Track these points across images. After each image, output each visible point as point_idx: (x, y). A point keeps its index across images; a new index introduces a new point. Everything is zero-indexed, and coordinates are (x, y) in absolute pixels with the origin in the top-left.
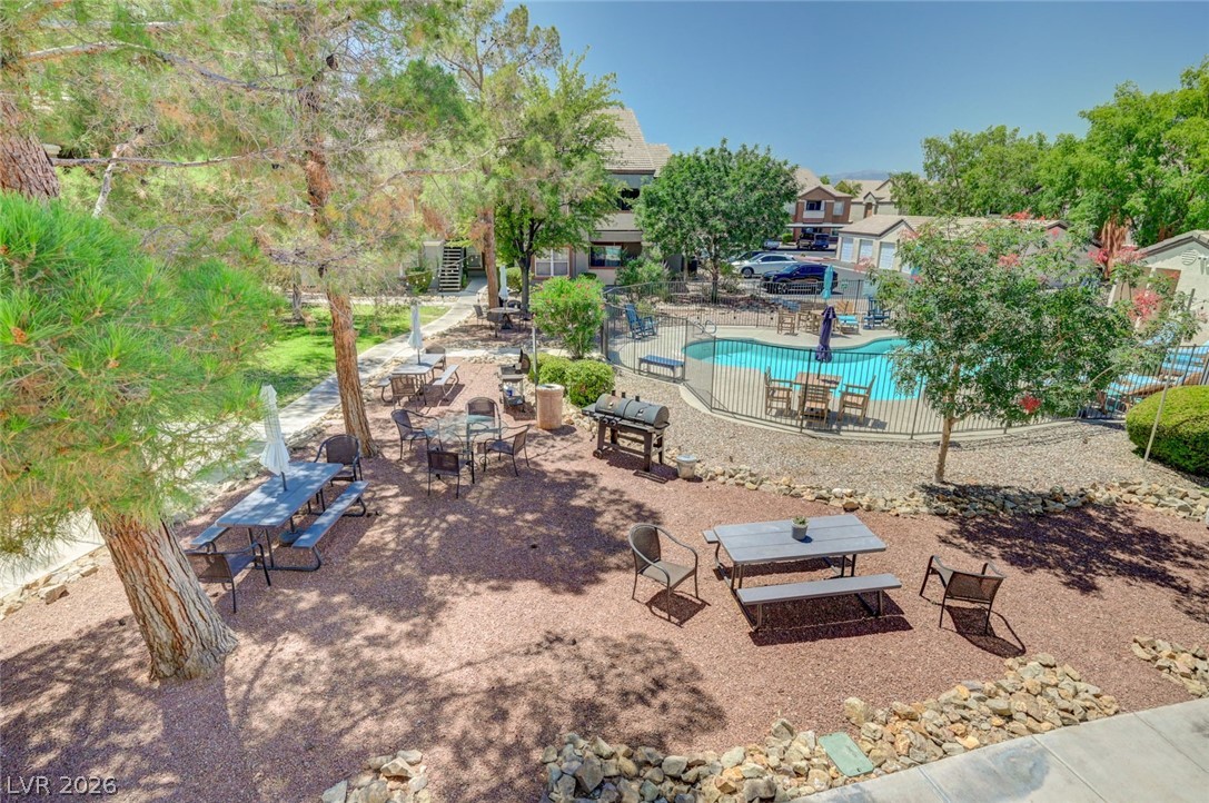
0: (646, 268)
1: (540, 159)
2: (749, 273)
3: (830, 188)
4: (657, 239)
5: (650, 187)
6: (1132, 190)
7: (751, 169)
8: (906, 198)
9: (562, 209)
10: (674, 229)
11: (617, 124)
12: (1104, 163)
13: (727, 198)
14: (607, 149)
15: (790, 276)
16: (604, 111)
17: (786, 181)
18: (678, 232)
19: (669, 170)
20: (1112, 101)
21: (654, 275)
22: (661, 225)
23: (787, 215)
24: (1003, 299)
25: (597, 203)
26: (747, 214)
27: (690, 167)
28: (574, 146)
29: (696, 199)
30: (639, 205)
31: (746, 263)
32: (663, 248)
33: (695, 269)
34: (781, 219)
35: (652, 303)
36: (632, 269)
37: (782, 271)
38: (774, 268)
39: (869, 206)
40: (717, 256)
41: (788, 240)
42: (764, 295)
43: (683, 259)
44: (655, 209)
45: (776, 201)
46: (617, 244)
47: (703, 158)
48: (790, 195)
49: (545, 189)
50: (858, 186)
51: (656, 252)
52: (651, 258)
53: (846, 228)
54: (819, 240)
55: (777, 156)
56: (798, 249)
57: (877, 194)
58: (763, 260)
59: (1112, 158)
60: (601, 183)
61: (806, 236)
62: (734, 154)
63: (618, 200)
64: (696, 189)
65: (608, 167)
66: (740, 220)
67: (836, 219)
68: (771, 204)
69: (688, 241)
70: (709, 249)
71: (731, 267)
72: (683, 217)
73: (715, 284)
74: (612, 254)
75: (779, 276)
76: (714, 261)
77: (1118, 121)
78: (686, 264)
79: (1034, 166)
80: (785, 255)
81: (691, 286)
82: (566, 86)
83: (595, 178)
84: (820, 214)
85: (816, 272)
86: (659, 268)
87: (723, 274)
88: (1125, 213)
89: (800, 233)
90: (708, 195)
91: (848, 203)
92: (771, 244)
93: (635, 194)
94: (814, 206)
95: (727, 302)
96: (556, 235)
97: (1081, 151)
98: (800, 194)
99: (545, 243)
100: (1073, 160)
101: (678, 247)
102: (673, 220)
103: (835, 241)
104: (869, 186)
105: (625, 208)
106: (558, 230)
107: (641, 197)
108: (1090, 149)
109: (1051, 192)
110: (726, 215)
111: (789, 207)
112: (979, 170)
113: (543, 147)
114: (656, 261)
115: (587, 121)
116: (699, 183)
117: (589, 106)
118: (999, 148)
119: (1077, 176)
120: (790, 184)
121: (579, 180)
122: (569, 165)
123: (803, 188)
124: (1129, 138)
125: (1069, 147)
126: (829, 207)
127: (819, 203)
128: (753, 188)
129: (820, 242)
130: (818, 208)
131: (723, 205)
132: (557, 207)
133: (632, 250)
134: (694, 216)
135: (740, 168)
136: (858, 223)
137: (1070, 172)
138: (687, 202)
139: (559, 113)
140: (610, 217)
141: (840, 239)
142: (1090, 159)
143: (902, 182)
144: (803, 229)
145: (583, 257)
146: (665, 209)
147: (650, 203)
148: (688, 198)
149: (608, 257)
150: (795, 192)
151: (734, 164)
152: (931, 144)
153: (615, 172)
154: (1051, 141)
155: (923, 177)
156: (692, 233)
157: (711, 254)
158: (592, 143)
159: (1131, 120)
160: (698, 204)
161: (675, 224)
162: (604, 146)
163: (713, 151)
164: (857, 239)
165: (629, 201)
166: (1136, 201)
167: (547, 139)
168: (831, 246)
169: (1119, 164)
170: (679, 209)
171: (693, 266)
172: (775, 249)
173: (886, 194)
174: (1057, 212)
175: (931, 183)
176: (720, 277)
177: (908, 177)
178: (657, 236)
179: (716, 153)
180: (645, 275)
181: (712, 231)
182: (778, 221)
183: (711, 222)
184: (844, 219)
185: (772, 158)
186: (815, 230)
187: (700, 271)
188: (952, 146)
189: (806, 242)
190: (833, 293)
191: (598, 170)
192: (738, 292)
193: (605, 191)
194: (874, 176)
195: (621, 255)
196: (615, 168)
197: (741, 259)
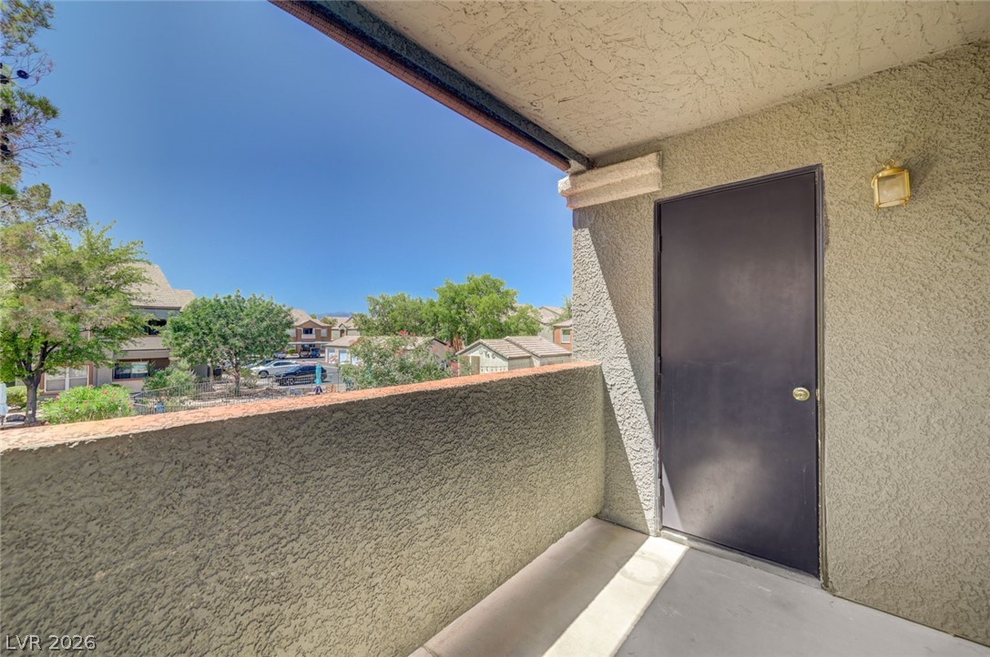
0: (173, 375)
1: (60, 296)
2: (265, 374)
3: (318, 321)
4: (184, 355)
5: (177, 318)
6: (459, 323)
7: (260, 308)
8: (362, 326)
9: (83, 335)
10: (200, 347)
11: (144, 274)
12: (447, 312)
13: (243, 326)
14: (133, 290)
15: (295, 374)
16: (130, 264)
17: (286, 316)
18: (204, 349)
19: (194, 307)
20: (445, 286)
21: (183, 380)
22: (187, 344)
23: (288, 336)
24: (400, 371)
25: (123, 330)
26: (259, 336)
27: (211, 306)
28: (99, 286)
29: (218, 326)
30: (167, 331)
31: (262, 368)
32: (190, 361)
33: (220, 374)
34: (284, 339)
35: (181, 402)
36: (161, 377)
37: (289, 371)
38: (282, 370)
39: (342, 331)
40: (237, 364)
41: (292, 352)
42: (276, 387)
43: (209, 368)
44: (182, 333)
45: (280, 328)
46: (144, 360)
47: (222, 301)
48: (289, 325)
49: (64, 318)
50: (335, 320)
51: (184, 363)
52: (179, 368)
53: (330, 344)
54: (313, 352)
55: (278, 303)
56: (300, 357)
57: (346, 325)
58: (275, 365)
59: (449, 309)
60: (128, 315)
61: (304, 349)
62: (246, 299)
63: (145, 327)
64: (218, 320)
65: (134, 303)
66: (254, 339)
67: (323, 339)
68: (276, 330)
69: (212, 354)
70: (231, 359)
71: (249, 372)
72: (207, 339)
73: (237, 383)
74: (139, 368)
75: (287, 374)
76: (236, 367)
77: (448, 294)
78: (212, 372)
79: (420, 312)
80: (291, 361)
81: (217, 387)
82: (91, 245)
83: (122, 311)
84: (313, 336)
85: (312, 369)
86: (185, 375)
87: (243, 376)
88: (459, 333)
89: (300, 348)
90: (228, 324)
91: (329, 330)
92: (280, 355)
93: (162, 323)
94: (308, 331)
95: (249, 395)
96: (73, 355)
97: (437, 305)
98: (296, 324)
99: (60, 362)
100: (435, 310)
101: (204, 360)
102: (199, 341)
103: (323, 352)
104: (341, 320)
105: (151, 333)
106: (79, 351)
107: (168, 325)
108: (440, 305)
109: (429, 324)
110: (243, 336)
111: (288, 331)
112: (396, 313)
113: (64, 286)
114: (184, 370)
115: (113, 270)
116: (220, 316)
117: (115, 260)
118: (403, 303)
119: (437, 317)
120: (288, 317)
121: (105, 312)
122: (93, 300)
123: (297, 320)
124: (454, 302)
125: (432, 305)
126: (318, 332)
127: (311, 330)
128: (262, 320)
129: (314, 353)
130: (311, 333)
131: (240, 330)
132: (77, 332)
133: (158, 364)
134: (217, 338)
135: (251, 308)
136: (337, 341)
137: (435, 315)
138: (210, 328)
139: (84, 263)
140: (137, 340)
141: (326, 350)
142: (441, 309)
143: (358, 318)
144: (303, 346)
145: (106, 371)
146: (191, 334)
147: (177, 328)
148: (211, 325)
149: (134, 371)
150: (292, 323)
151: (247, 304)
152: (371, 300)
153: (142, 307)
154: (424, 301)
155: (369, 316)
156: (216, 349)
157: (233, 363)
158: (118, 286)
159: (452, 294)
160: (220, 329)
161: (199, 344)
162: (133, 288)
163: (229, 297)
164: (337, 350)
165: (157, 328)
166: (461, 328)
167: (68, 280)
168: (321, 355)
169: (452, 312)
170: (204, 333)
171: (218, 373)
172: (283, 358)
173: (351, 325)
174: (434, 332)
175: (374, 319)
176: (242, 378)
177: (362, 316)
178: (184, 353)
179: (233, 298)
180: (174, 381)
181: (233, 347)
182: (283, 339)
183: (232, 341)
184: (328, 338)
185: (275, 303)
186: (311, 346)
187: (224, 376)
188: (381, 301)
189: (305, 353)
190: (323, 382)
191: (125, 305)
192: (257, 387)
193: (132, 320)
194: (344, 315)
195: (149, 368)
196: (142, 304)
197: (258, 365)
